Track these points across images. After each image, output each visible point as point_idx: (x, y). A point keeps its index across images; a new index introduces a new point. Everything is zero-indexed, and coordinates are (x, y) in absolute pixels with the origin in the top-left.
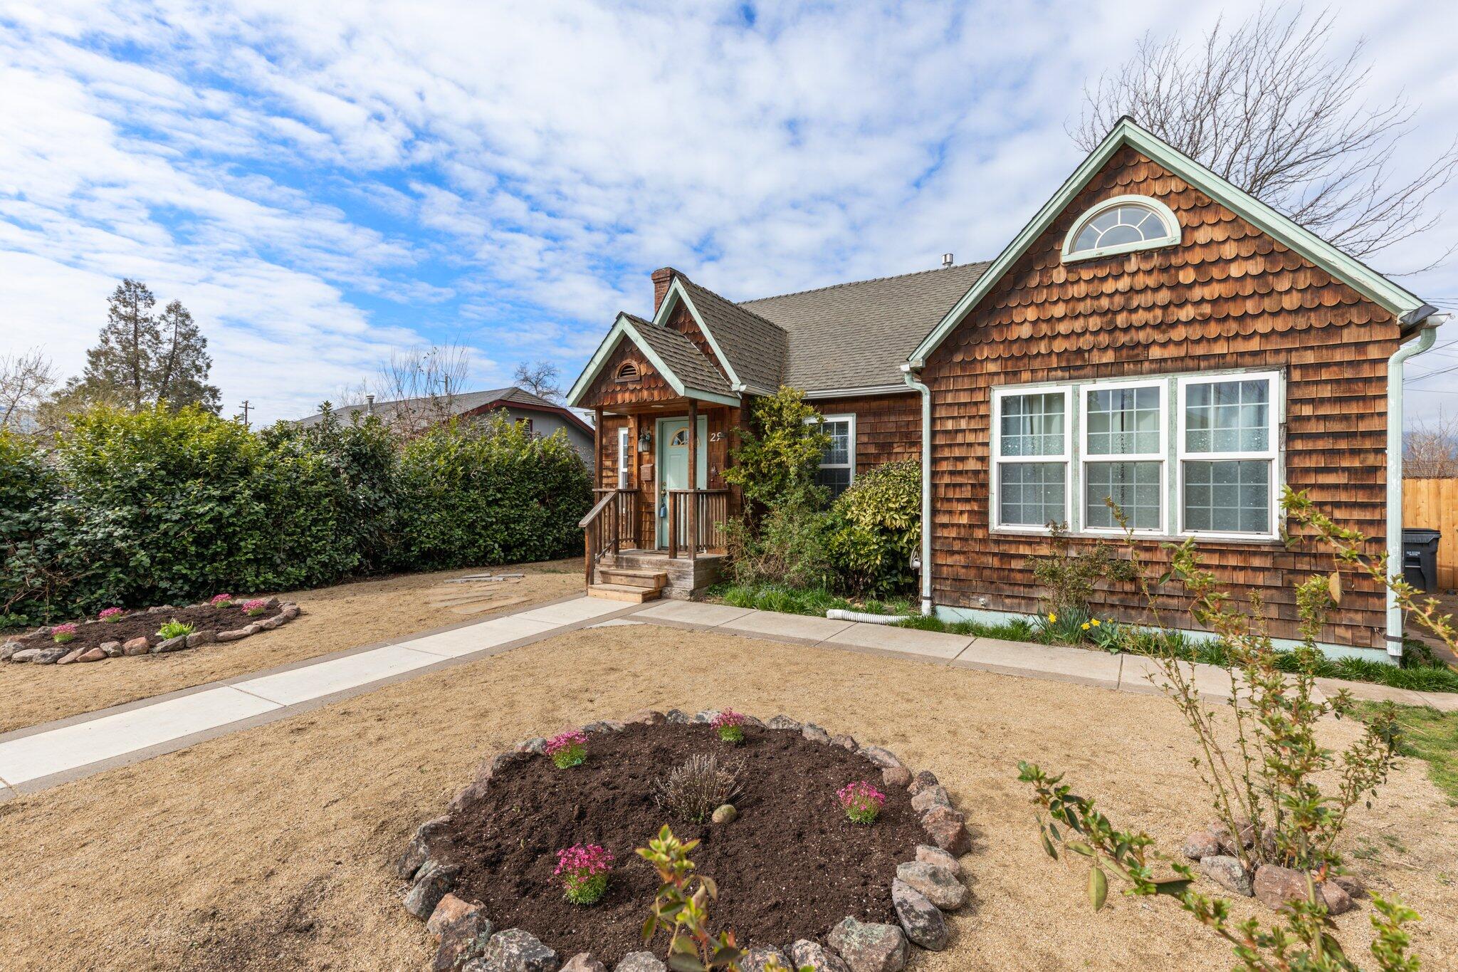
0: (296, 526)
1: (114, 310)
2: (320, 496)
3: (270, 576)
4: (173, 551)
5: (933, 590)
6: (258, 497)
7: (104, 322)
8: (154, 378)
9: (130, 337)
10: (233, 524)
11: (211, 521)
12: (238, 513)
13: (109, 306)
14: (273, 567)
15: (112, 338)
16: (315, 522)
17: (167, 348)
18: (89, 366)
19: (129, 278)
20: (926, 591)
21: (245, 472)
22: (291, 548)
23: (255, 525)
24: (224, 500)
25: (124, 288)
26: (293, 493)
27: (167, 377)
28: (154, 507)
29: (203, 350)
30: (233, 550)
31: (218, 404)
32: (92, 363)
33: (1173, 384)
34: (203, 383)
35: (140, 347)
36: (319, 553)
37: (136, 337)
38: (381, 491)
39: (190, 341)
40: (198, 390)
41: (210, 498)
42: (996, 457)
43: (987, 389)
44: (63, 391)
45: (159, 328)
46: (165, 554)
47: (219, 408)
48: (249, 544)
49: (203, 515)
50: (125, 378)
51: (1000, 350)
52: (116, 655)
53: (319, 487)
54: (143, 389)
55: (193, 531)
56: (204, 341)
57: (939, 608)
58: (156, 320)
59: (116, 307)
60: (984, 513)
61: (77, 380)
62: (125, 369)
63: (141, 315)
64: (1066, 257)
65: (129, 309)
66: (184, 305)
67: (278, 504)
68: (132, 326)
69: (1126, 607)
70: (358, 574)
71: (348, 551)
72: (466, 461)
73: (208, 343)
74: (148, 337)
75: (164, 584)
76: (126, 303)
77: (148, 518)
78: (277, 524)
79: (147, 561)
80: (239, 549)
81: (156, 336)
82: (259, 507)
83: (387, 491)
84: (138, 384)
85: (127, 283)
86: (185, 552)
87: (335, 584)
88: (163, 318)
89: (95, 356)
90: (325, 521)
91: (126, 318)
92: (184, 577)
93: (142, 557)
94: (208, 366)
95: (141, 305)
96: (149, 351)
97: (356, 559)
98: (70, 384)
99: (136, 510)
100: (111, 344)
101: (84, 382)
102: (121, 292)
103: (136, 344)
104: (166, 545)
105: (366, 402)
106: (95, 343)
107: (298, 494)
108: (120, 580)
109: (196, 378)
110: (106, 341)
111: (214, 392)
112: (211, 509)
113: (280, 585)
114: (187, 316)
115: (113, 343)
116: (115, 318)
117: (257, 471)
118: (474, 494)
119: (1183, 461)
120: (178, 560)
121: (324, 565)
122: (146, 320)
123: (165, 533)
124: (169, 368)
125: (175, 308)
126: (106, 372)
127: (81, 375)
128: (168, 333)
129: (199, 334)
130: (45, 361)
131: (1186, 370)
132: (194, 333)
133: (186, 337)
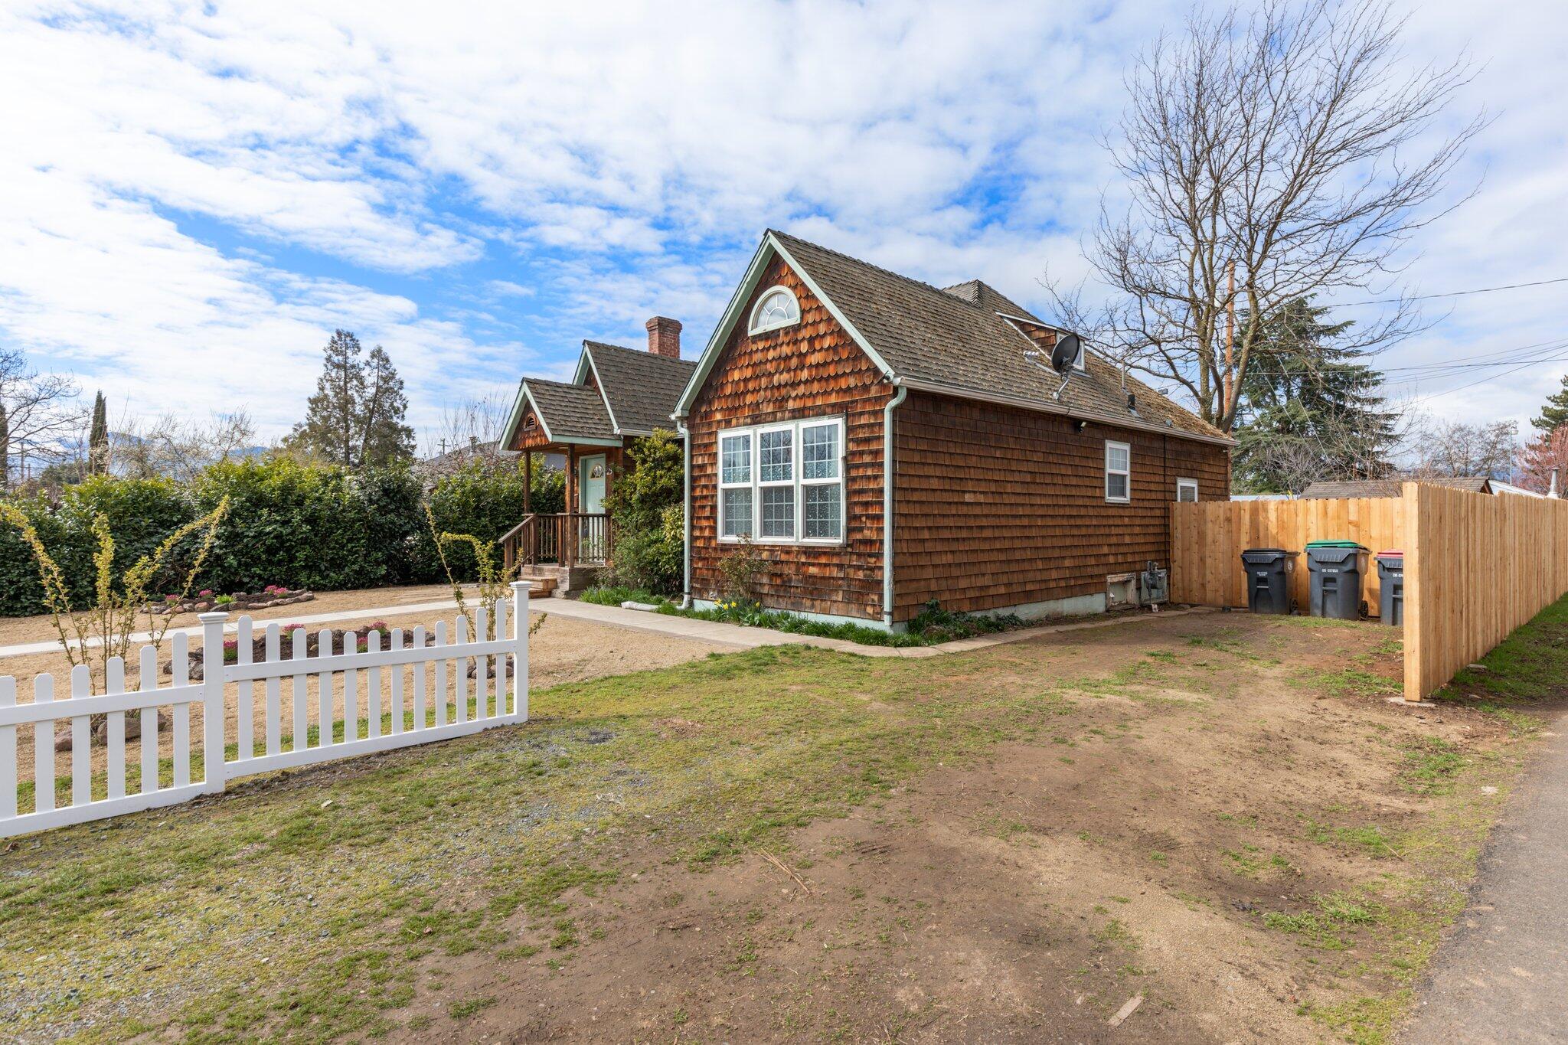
0: (337, 543)
1: (329, 359)
2: (354, 521)
3: (318, 578)
4: (252, 557)
5: (692, 588)
6: (307, 521)
7: (321, 372)
8: (358, 420)
9: (342, 383)
10: (289, 540)
11: (275, 537)
12: (293, 533)
13: (325, 355)
14: (320, 572)
15: (328, 385)
16: (350, 540)
17: (371, 391)
18: (310, 412)
19: (340, 328)
20: (686, 590)
21: (299, 503)
22: (332, 559)
23: (305, 541)
24: (285, 523)
25: (336, 338)
26: (334, 519)
27: (371, 419)
28: (241, 526)
29: (401, 392)
30: (292, 559)
31: (413, 443)
32: (312, 409)
33: (797, 427)
34: (401, 423)
35: (349, 393)
36: (354, 563)
37: (346, 383)
38: (406, 518)
39: (389, 385)
40: (394, 429)
41: (276, 522)
42: (721, 485)
43: (716, 433)
44: (290, 437)
45: (364, 373)
46: (249, 559)
47: (414, 447)
48: (301, 555)
49: (269, 533)
50: (338, 423)
51: (723, 404)
52: (190, 611)
53: (352, 515)
54: (351, 432)
55: (264, 544)
56: (401, 383)
57: (695, 601)
58: (362, 366)
59: (330, 356)
60: (714, 529)
61: (301, 426)
62: (338, 414)
63: (350, 361)
64: (751, 333)
65: (341, 358)
66: (384, 350)
67: (323, 526)
68: (343, 374)
69: (778, 596)
70: (386, 582)
71: (378, 563)
72: (477, 493)
73: (405, 385)
74: (355, 382)
75: (246, 580)
76: (338, 352)
77: (238, 535)
78: (323, 541)
79: (235, 563)
80: (296, 558)
81: (361, 380)
82: (306, 528)
83: (410, 518)
84: (347, 429)
85: (339, 333)
86: (259, 558)
87: (369, 587)
88: (368, 363)
89: (314, 402)
90: (358, 540)
91: (338, 366)
92: (259, 576)
93: (231, 560)
94: (405, 407)
95: (349, 353)
96: (356, 395)
97: (383, 570)
98: (296, 430)
99: (230, 529)
100: (326, 392)
101: (306, 428)
102: (334, 342)
103: (346, 391)
104: (247, 553)
105: (468, 444)
106: (314, 392)
107: (337, 519)
108: (220, 576)
109: (395, 419)
110: (322, 389)
111: (409, 432)
112: (275, 529)
113: (325, 586)
114: (387, 360)
115: (329, 392)
116: (329, 367)
117: (307, 502)
118: (484, 520)
119: (804, 486)
120: (255, 564)
121: (356, 572)
122: (353, 367)
123: (247, 546)
124: (372, 412)
125: (377, 353)
126: (323, 417)
127: (304, 421)
128: (371, 377)
129: (397, 377)
130: (247, 417)
131: (803, 417)
132: (392, 376)
133: (386, 380)
